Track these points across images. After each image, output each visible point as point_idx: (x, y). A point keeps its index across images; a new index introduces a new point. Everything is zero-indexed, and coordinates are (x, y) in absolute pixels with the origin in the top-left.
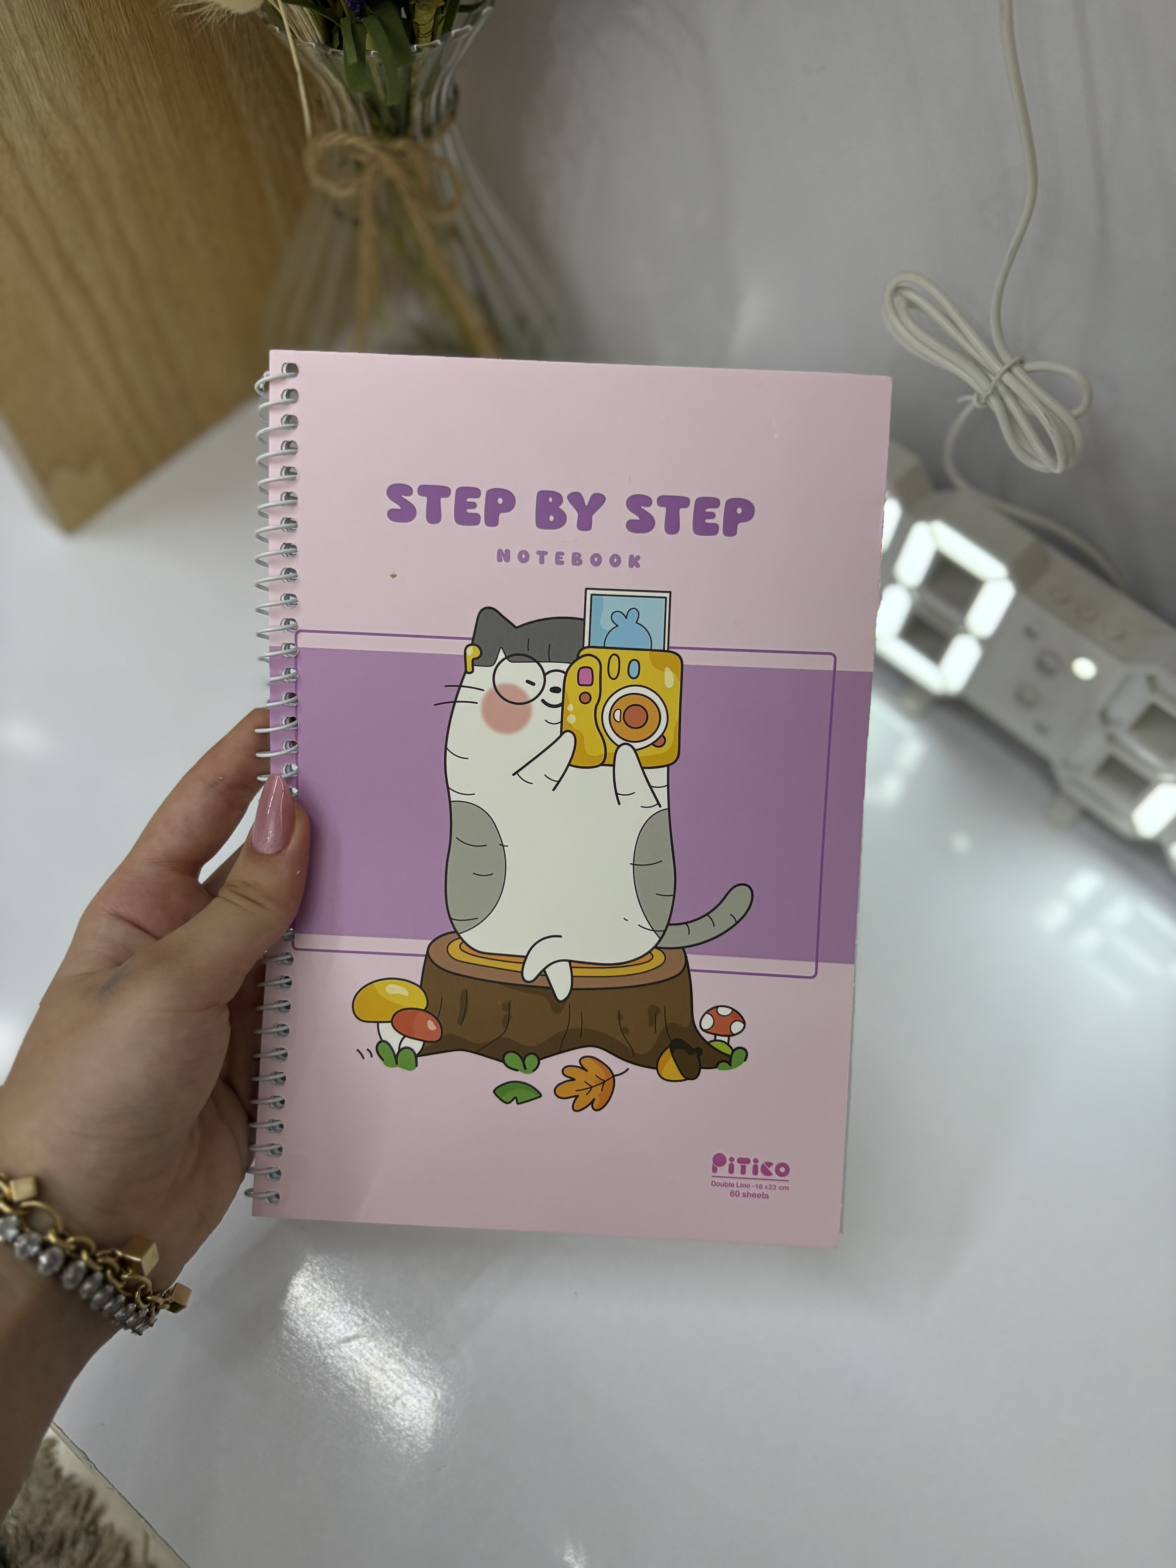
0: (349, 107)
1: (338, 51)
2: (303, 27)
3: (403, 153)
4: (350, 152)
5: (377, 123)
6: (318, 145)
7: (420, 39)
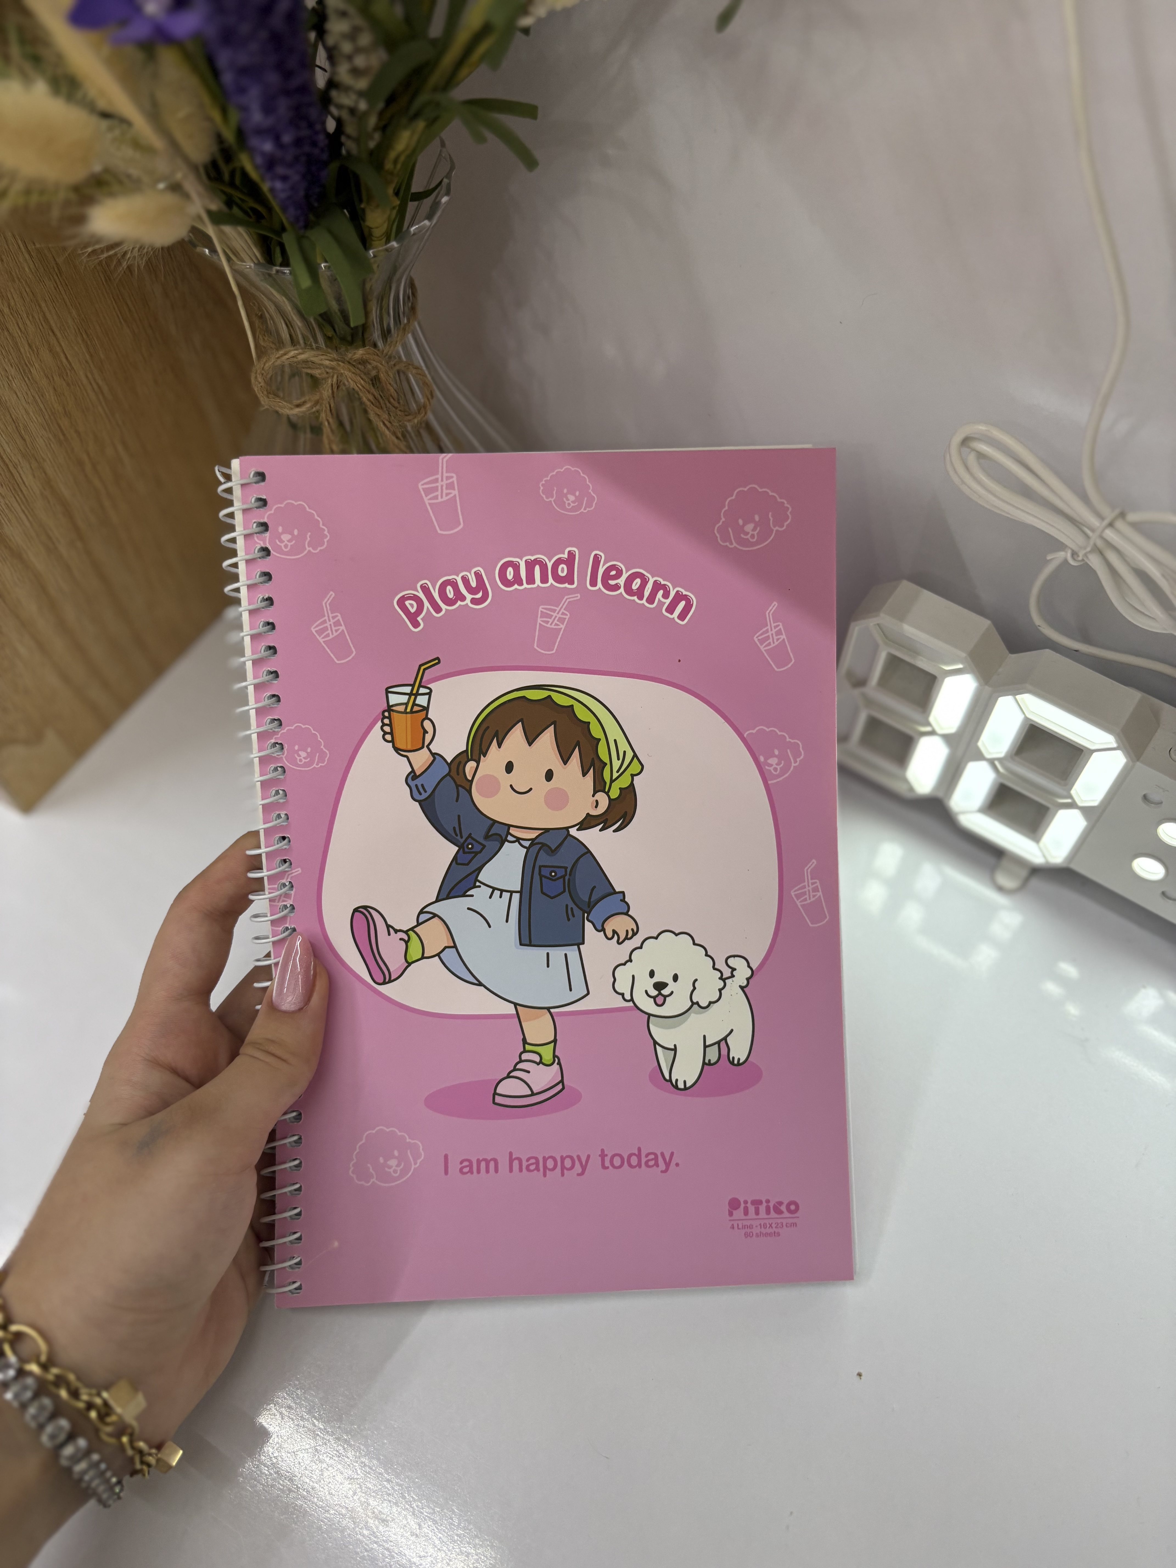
1: (282, 269)
2: (238, 248)
3: (363, 362)
4: (304, 368)
5: (330, 333)
6: (267, 365)
7: (373, 243)
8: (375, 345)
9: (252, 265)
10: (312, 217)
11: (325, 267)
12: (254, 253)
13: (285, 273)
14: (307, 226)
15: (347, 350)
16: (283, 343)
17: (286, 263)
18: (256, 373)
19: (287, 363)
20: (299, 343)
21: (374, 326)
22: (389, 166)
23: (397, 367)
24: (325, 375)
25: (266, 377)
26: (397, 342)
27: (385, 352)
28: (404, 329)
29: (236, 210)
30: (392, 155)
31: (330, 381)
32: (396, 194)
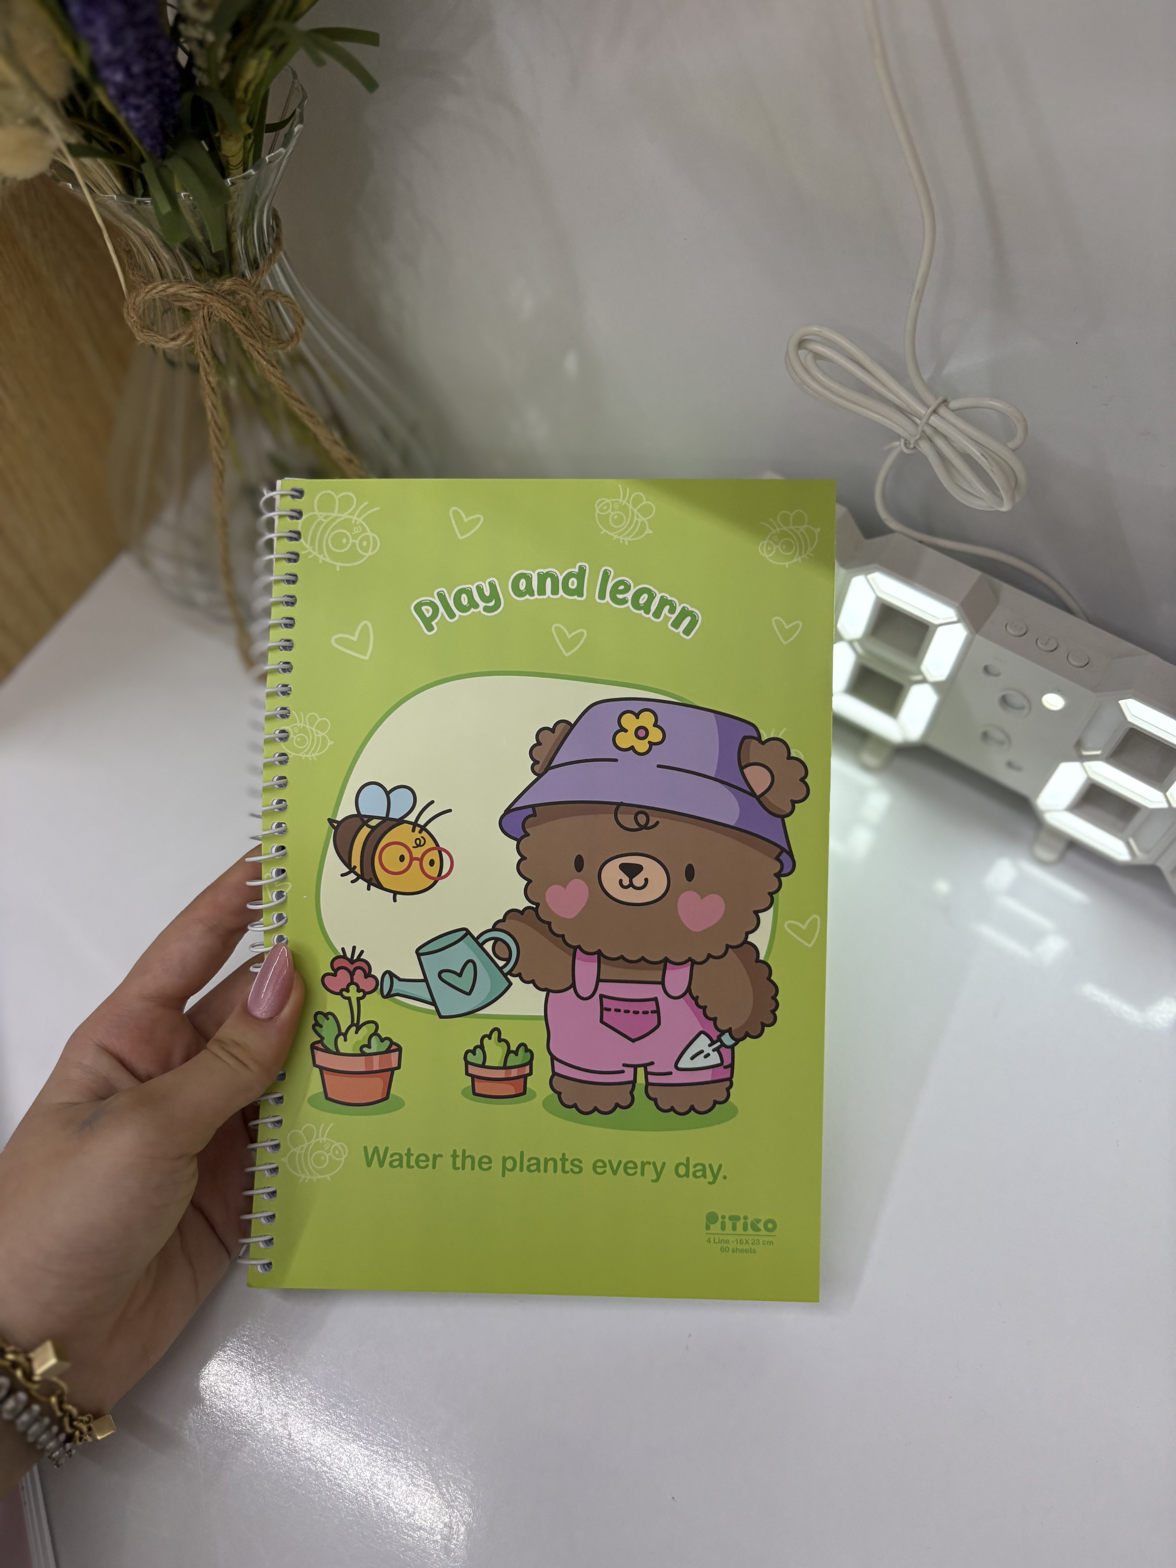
0: (165, 255)
1: (144, 199)
2: (101, 182)
3: (233, 293)
4: (174, 301)
5: (198, 266)
6: (137, 299)
7: (231, 171)
8: (243, 276)
9: (115, 196)
10: (170, 149)
11: (185, 196)
12: (117, 186)
13: (147, 203)
14: (164, 156)
15: (215, 281)
16: (152, 277)
17: (146, 194)
18: (128, 308)
19: (157, 297)
20: (168, 277)
21: (240, 258)
22: (239, 94)
23: (266, 297)
24: (196, 308)
25: (138, 312)
26: (263, 272)
27: (252, 281)
28: (270, 259)
29: (95, 145)
30: (242, 84)
31: (201, 314)
32: (250, 123)
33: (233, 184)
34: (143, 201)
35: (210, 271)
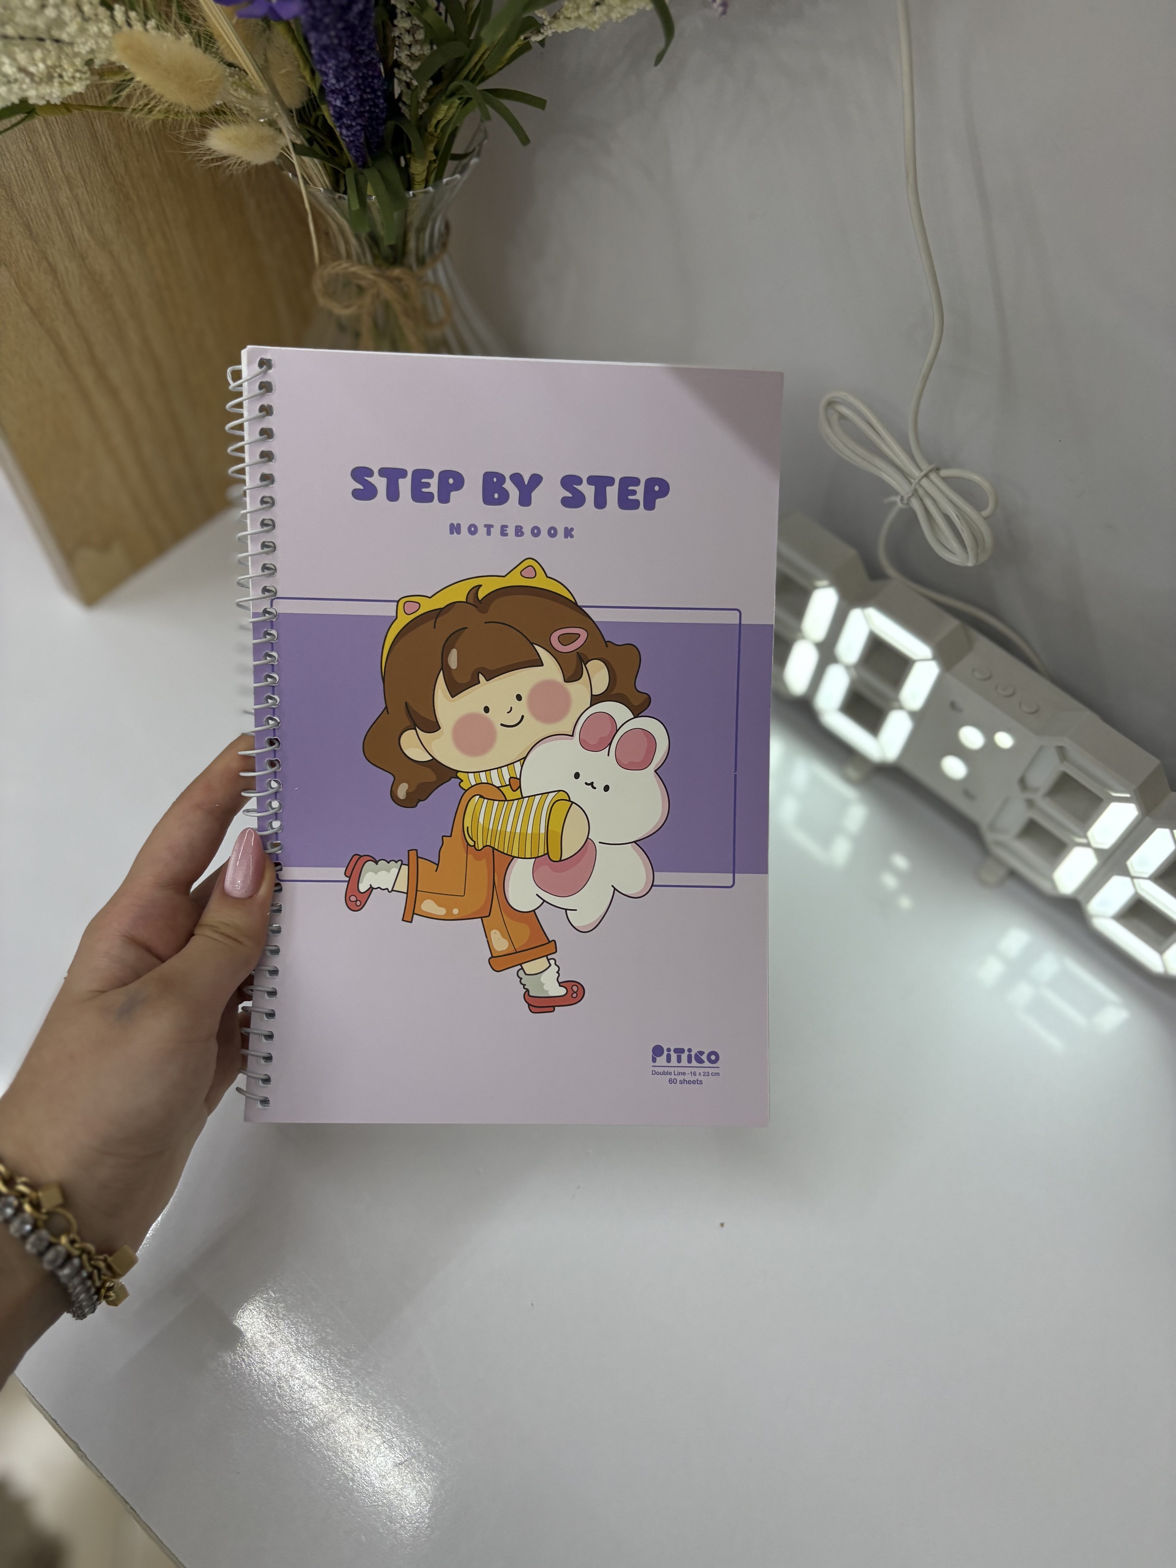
1: (344, 195)
2: (314, 176)
3: (399, 279)
4: (353, 278)
5: (377, 254)
6: (326, 271)
7: (414, 186)
8: (411, 268)
9: (323, 190)
11: (373, 199)
12: (325, 181)
14: (365, 166)
15: (388, 269)
16: (340, 256)
18: (317, 277)
19: (340, 272)
20: (352, 258)
21: (411, 253)
24: (368, 286)
25: (324, 281)
26: (428, 268)
27: (418, 274)
28: (435, 259)
29: (315, 146)
30: (434, 121)
31: (371, 291)
32: (436, 152)
33: (414, 195)
34: (342, 197)
35: (386, 259)
